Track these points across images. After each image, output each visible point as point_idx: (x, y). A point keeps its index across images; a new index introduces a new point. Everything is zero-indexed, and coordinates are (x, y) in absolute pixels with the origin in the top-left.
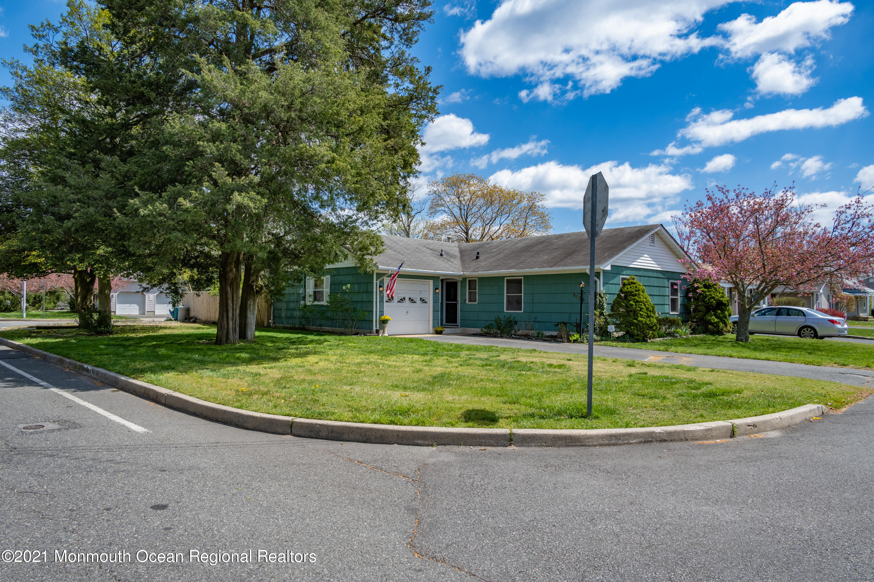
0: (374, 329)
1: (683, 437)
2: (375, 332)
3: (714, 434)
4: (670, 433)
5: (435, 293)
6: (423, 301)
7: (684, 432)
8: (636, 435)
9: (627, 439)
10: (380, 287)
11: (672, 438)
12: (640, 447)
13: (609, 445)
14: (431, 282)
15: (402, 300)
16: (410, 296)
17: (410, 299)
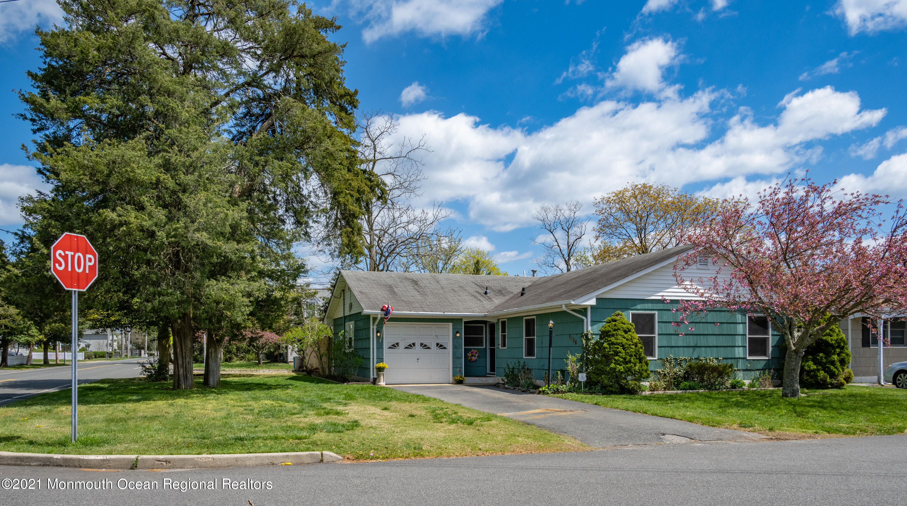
0: (372, 377)
1: (77, 464)
2: (372, 380)
3: (112, 464)
4: (66, 460)
5: (455, 337)
6: (440, 346)
7: (79, 460)
8: (37, 459)
9: (29, 462)
10: (378, 332)
11: (67, 464)
12: (41, 469)
13: (15, 465)
14: (451, 325)
15: (411, 346)
16: (422, 342)
17: (422, 344)
